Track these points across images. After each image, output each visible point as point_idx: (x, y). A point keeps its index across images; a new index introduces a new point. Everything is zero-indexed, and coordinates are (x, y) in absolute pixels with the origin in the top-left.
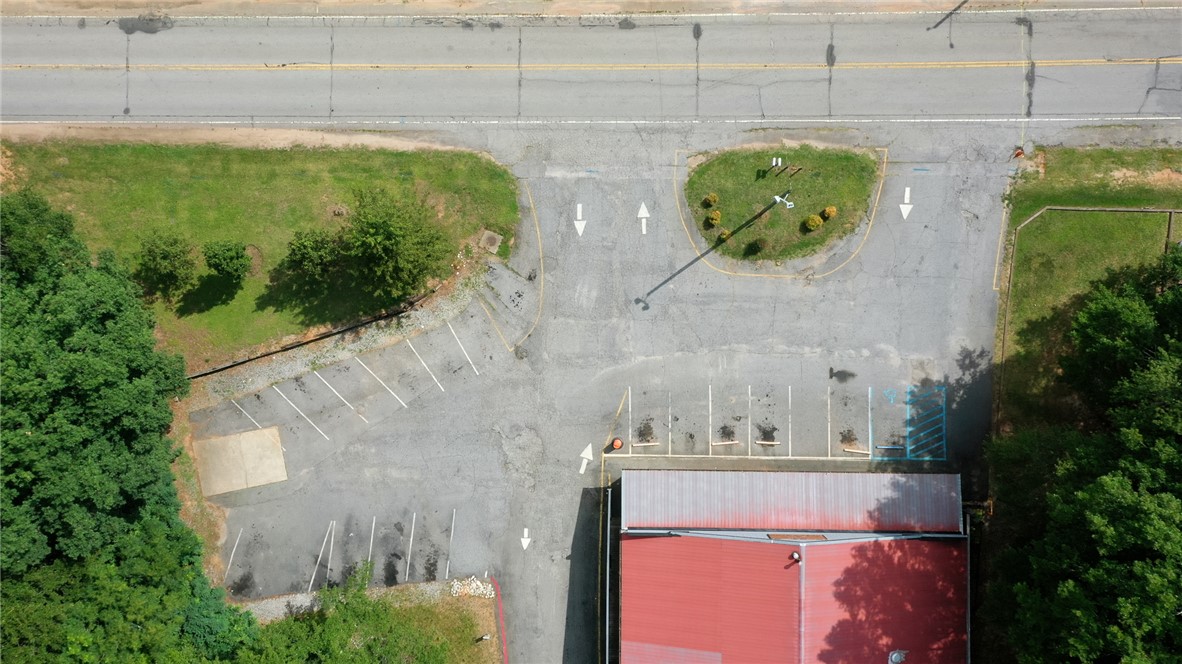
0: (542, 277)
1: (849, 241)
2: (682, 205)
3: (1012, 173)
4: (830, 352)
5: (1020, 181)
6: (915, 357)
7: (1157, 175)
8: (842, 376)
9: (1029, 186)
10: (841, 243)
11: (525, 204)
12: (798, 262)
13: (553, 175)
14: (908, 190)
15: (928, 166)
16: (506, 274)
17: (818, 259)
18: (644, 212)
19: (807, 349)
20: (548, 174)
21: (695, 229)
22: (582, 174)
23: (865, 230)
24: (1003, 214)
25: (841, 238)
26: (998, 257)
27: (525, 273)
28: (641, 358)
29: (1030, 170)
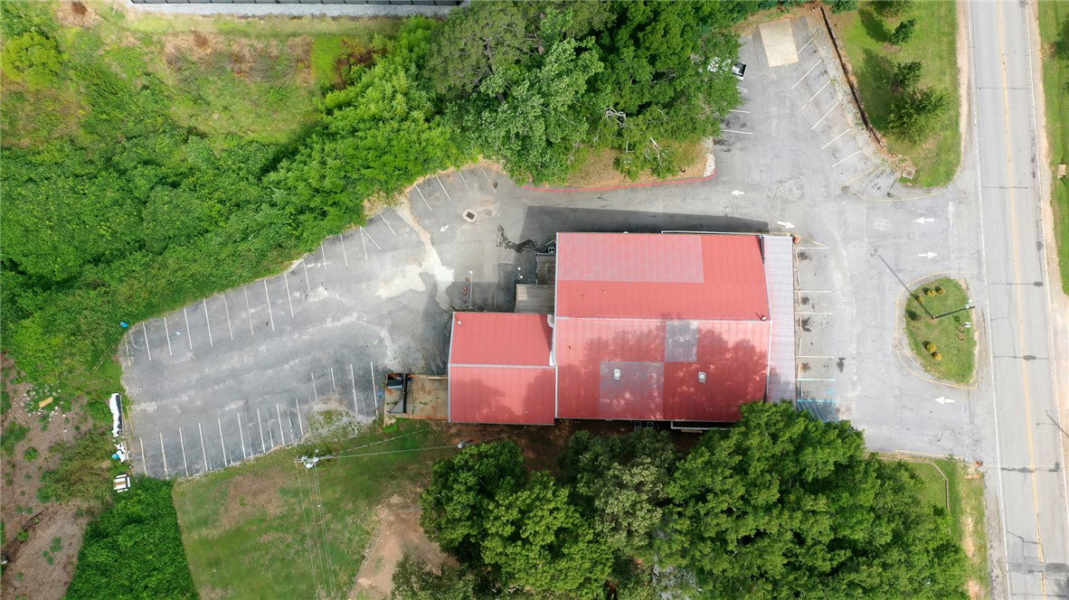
0: (890, 200)
1: (920, 369)
2: (937, 276)
3: (966, 459)
4: (854, 358)
5: (962, 464)
6: (854, 406)
7: (970, 543)
8: (841, 365)
9: (959, 470)
10: (918, 365)
11: (932, 191)
12: (906, 341)
13: (950, 206)
14: (953, 401)
15: (968, 412)
16: (891, 181)
17: (908, 352)
18: (931, 255)
19: (855, 346)
20: (950, 203)
21: (923, 283)
22: (951, 221)
23: (927, 378)
24: (942, 455)
25: (922, 364)
26: (916, 453)
27: (892, 192)
28: (845, 254)
29: (969, 470)
